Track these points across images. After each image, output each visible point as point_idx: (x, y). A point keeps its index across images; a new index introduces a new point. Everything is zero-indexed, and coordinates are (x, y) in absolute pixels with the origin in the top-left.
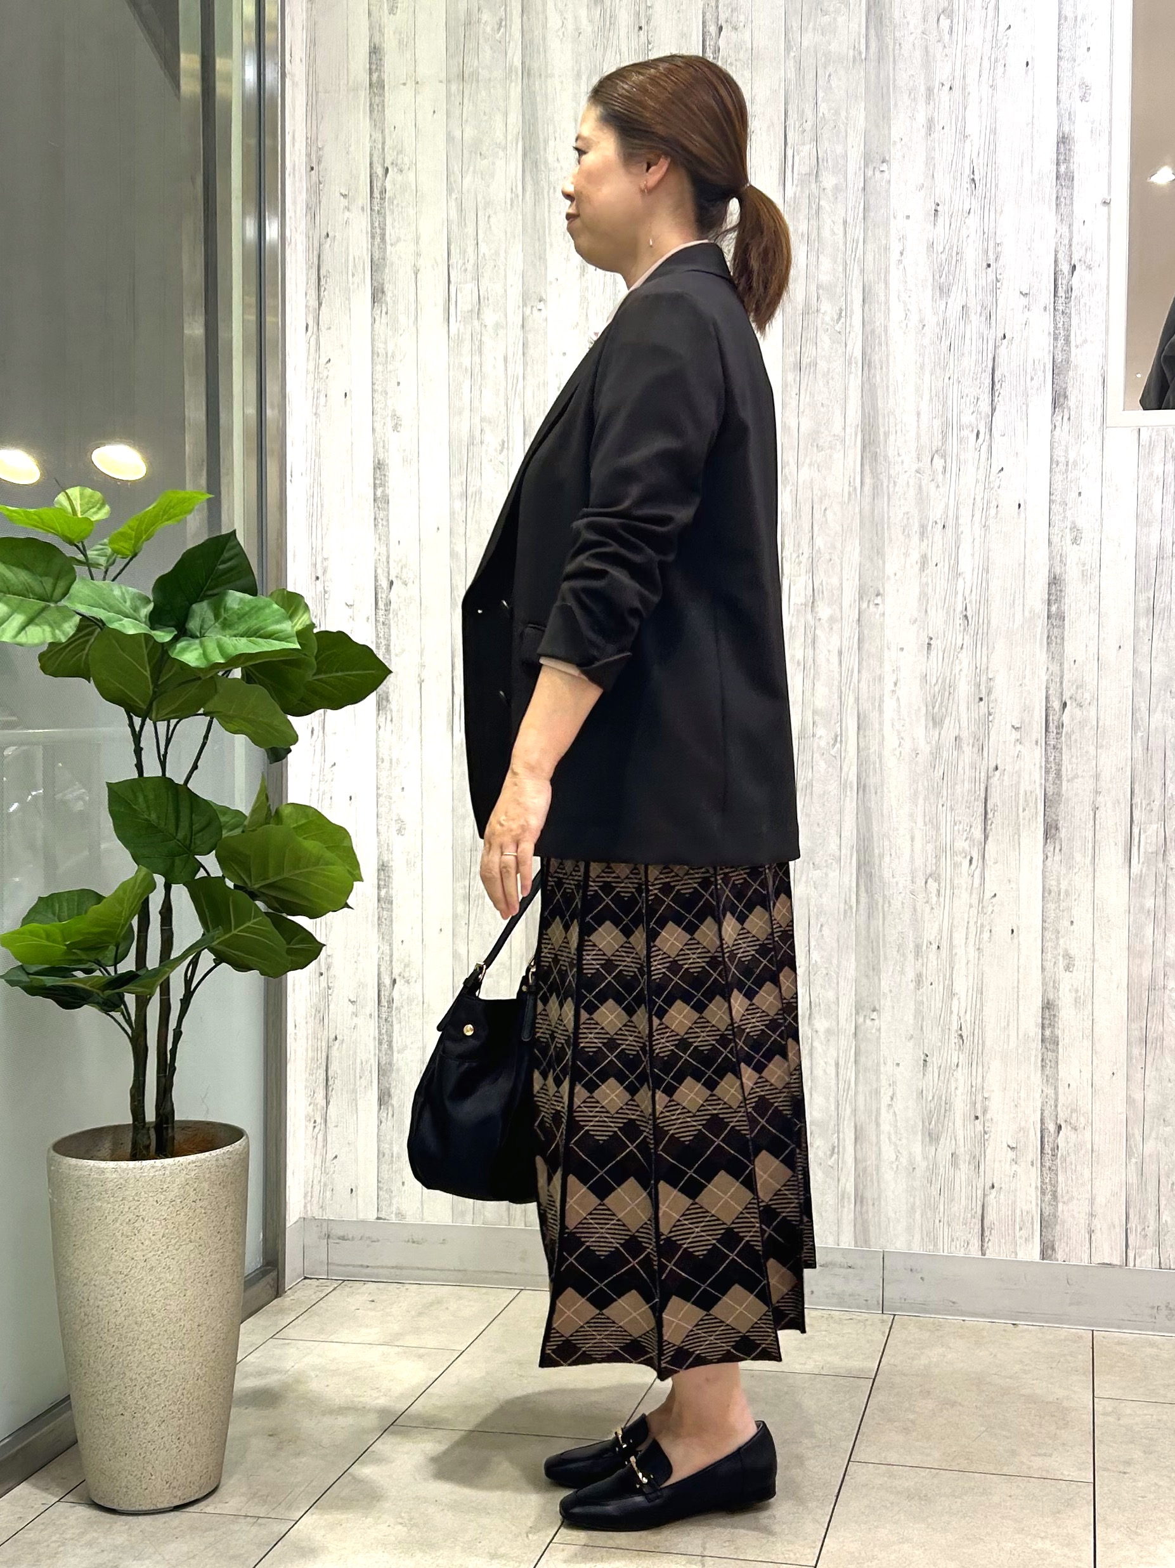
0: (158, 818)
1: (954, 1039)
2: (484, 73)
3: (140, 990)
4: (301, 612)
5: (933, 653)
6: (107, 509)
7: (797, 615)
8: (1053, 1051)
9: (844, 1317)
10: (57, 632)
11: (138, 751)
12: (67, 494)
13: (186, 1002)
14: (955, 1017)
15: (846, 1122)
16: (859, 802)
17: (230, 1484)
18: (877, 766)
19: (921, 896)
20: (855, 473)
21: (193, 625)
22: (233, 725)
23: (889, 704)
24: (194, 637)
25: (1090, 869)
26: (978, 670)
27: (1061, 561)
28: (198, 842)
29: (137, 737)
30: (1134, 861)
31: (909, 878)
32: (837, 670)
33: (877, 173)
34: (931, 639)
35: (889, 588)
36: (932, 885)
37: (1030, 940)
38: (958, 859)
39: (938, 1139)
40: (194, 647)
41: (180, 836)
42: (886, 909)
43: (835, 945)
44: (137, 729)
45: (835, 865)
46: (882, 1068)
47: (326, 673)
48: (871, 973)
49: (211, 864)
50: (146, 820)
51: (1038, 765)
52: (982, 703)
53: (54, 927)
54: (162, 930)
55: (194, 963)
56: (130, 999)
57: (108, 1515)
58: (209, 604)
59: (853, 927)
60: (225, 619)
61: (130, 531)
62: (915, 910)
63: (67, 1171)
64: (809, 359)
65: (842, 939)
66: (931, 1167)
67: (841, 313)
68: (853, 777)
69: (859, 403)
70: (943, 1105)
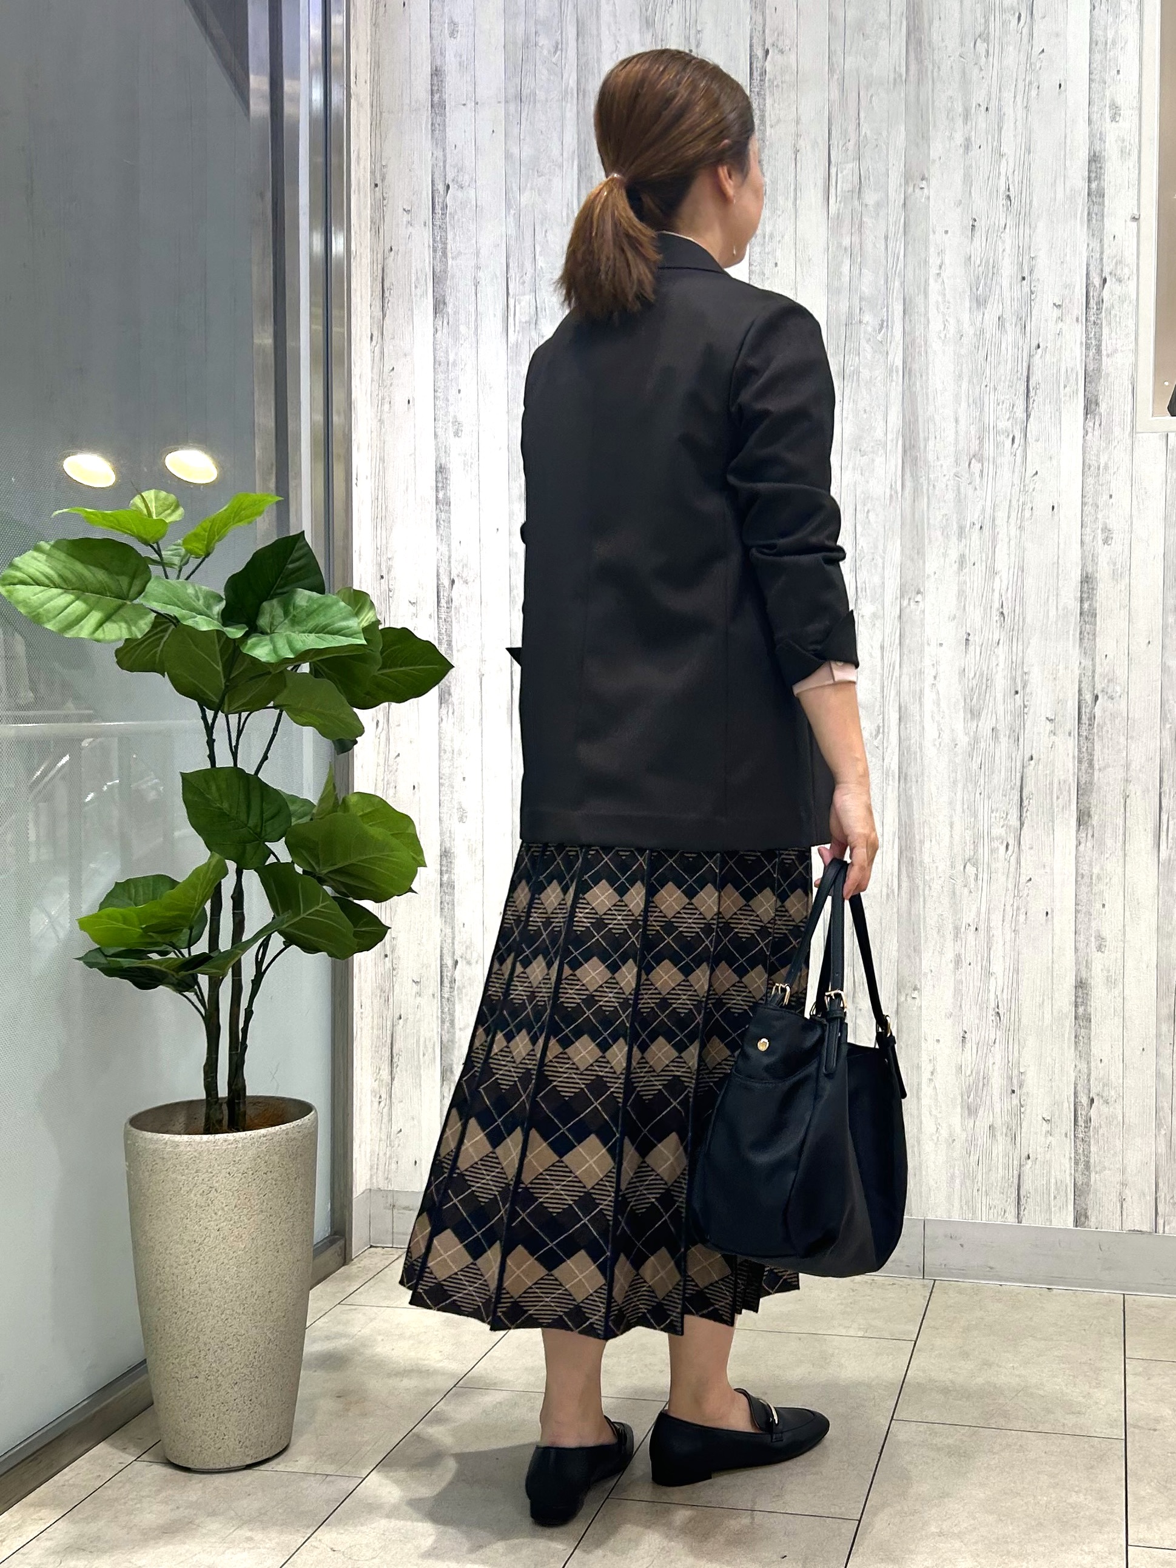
0: (231, 807)
1: (991, 1017)
2: (541, 95)
3: (214, 971)
4: (366, 610)
5: (971, 648)
6: (181, 511)
8: (1086, 1028)
9: (887, 1283)
10: (133, 628)
11: (211, 743)
12: (143, 497)
13: (256, 983)
14: (992, 996)
16: (901, 789)
17: (299, 1443)
18: (919, 756)
19: (959, 882)
20: (896, 477)
21: (263, 622)
22: (301, 717)
23: (929, 696)
24: (263, 633)
25: (1121, 853)
26: (1014, 665)
27: (1093, 560)
28: (269, 830)
29: (209, 729)
30: (1163, 847)
31: (949, 863)
32: (879, 664)
33: (917, 190)
34: (969, 634)
35: (930, 586)
36: (971, 870)
37: (1064, 921)
38: (996, 844)
39: (976, 1112)
40: (264, 643)
41: (251, 823)
42: (927, 892)
43: (878, 927)
44: (210, 721)
46: (922, 1045)
47: (390, 667)
48: (912, 955)
49: (280, 851)
50: (219, 808)
51: (1071, 755)
52: (1017, 696)
53: (131, 911)
54: (234, 913)
55: (265, 945)
56: (203, 980)
57: (183, 1474)
58: (279, 602)
59: (895, 910)
60: (294, 616)
61: (203, 533)
62: (954, 893)
63: (143, 1145)
64: (852, 368)
65: (883, 921)
66: (970, 1139)
67: (882, 324)
68: (895, 767)
69: (900, 409)
70: (981, 1079)
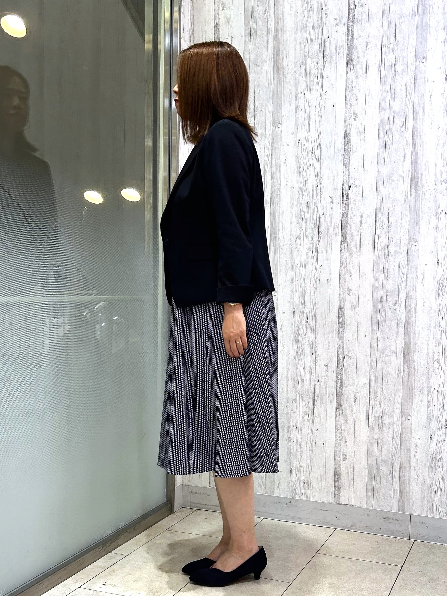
1: (444, 429)
5: (440, 266)
7: (381, 250)
9: (393, 540)
14: (444, 420)
15: (396, 461)
16: (406, 328)
18: (414, 314)
19: (431, 369)
20: (408, 190)
23: (419, 287)
31: (426, 361)
32: (397, 273)
33: (420, 63)
34: (439, 260)
35: (421, 239)
36: (436, 365)
39: (435, 470)
42: (416, 374)
43: (393, 388)
45: (394, 355)
46: (412, 439)
48: (409, 401)
59: (401, 381)
62: (428, 375)
64: (389, 144)
65: (396, 386)
66: (432, 481)
67: (403, 123)
68: (403, 319)
69: (410, 161)
70: (438, 455)
